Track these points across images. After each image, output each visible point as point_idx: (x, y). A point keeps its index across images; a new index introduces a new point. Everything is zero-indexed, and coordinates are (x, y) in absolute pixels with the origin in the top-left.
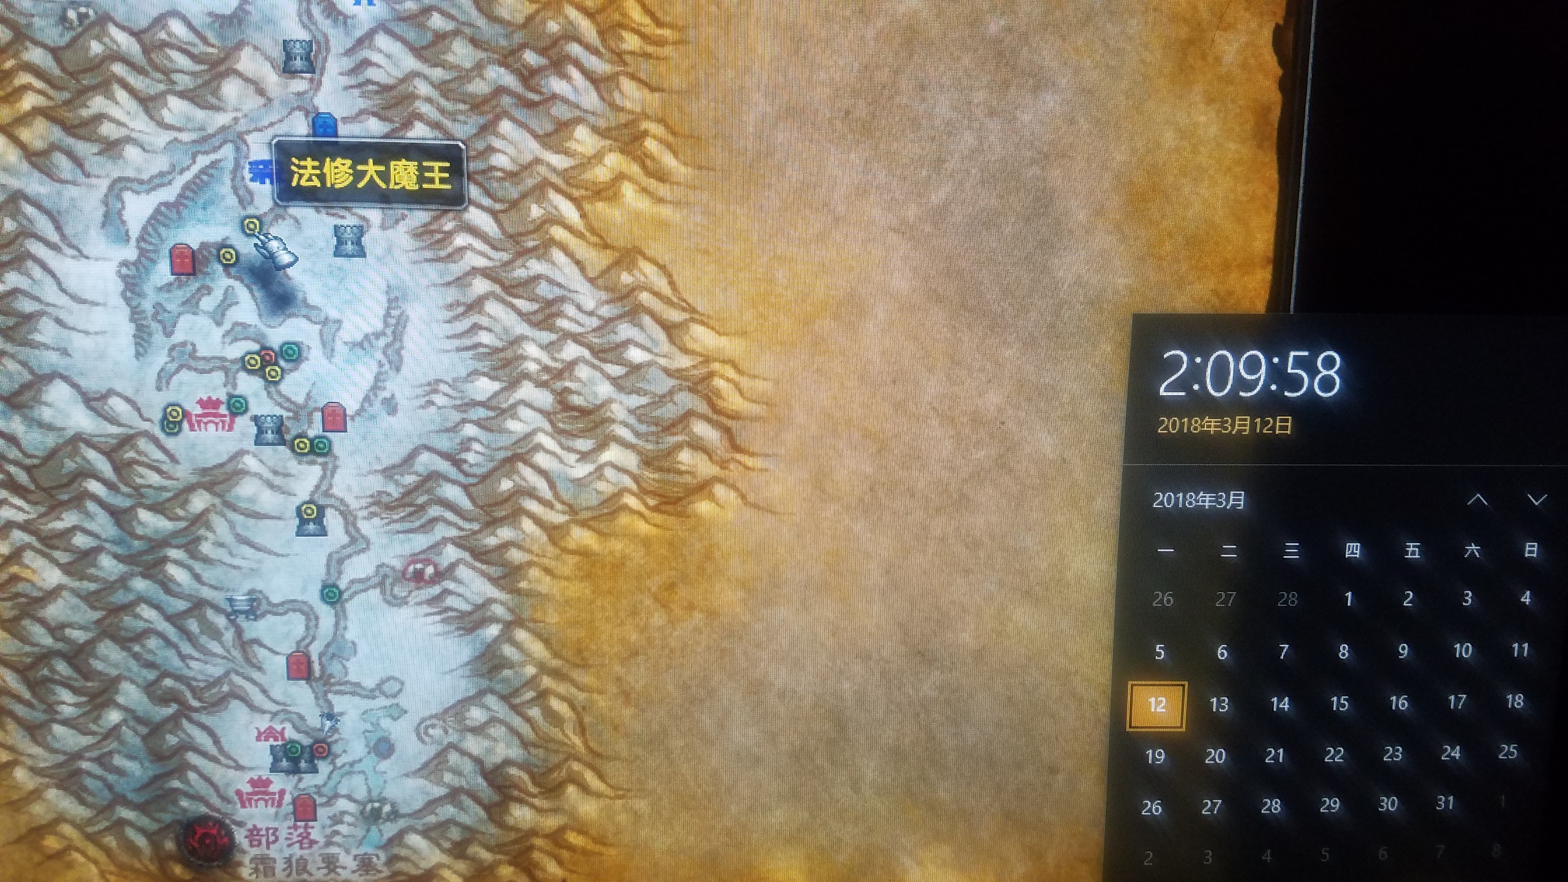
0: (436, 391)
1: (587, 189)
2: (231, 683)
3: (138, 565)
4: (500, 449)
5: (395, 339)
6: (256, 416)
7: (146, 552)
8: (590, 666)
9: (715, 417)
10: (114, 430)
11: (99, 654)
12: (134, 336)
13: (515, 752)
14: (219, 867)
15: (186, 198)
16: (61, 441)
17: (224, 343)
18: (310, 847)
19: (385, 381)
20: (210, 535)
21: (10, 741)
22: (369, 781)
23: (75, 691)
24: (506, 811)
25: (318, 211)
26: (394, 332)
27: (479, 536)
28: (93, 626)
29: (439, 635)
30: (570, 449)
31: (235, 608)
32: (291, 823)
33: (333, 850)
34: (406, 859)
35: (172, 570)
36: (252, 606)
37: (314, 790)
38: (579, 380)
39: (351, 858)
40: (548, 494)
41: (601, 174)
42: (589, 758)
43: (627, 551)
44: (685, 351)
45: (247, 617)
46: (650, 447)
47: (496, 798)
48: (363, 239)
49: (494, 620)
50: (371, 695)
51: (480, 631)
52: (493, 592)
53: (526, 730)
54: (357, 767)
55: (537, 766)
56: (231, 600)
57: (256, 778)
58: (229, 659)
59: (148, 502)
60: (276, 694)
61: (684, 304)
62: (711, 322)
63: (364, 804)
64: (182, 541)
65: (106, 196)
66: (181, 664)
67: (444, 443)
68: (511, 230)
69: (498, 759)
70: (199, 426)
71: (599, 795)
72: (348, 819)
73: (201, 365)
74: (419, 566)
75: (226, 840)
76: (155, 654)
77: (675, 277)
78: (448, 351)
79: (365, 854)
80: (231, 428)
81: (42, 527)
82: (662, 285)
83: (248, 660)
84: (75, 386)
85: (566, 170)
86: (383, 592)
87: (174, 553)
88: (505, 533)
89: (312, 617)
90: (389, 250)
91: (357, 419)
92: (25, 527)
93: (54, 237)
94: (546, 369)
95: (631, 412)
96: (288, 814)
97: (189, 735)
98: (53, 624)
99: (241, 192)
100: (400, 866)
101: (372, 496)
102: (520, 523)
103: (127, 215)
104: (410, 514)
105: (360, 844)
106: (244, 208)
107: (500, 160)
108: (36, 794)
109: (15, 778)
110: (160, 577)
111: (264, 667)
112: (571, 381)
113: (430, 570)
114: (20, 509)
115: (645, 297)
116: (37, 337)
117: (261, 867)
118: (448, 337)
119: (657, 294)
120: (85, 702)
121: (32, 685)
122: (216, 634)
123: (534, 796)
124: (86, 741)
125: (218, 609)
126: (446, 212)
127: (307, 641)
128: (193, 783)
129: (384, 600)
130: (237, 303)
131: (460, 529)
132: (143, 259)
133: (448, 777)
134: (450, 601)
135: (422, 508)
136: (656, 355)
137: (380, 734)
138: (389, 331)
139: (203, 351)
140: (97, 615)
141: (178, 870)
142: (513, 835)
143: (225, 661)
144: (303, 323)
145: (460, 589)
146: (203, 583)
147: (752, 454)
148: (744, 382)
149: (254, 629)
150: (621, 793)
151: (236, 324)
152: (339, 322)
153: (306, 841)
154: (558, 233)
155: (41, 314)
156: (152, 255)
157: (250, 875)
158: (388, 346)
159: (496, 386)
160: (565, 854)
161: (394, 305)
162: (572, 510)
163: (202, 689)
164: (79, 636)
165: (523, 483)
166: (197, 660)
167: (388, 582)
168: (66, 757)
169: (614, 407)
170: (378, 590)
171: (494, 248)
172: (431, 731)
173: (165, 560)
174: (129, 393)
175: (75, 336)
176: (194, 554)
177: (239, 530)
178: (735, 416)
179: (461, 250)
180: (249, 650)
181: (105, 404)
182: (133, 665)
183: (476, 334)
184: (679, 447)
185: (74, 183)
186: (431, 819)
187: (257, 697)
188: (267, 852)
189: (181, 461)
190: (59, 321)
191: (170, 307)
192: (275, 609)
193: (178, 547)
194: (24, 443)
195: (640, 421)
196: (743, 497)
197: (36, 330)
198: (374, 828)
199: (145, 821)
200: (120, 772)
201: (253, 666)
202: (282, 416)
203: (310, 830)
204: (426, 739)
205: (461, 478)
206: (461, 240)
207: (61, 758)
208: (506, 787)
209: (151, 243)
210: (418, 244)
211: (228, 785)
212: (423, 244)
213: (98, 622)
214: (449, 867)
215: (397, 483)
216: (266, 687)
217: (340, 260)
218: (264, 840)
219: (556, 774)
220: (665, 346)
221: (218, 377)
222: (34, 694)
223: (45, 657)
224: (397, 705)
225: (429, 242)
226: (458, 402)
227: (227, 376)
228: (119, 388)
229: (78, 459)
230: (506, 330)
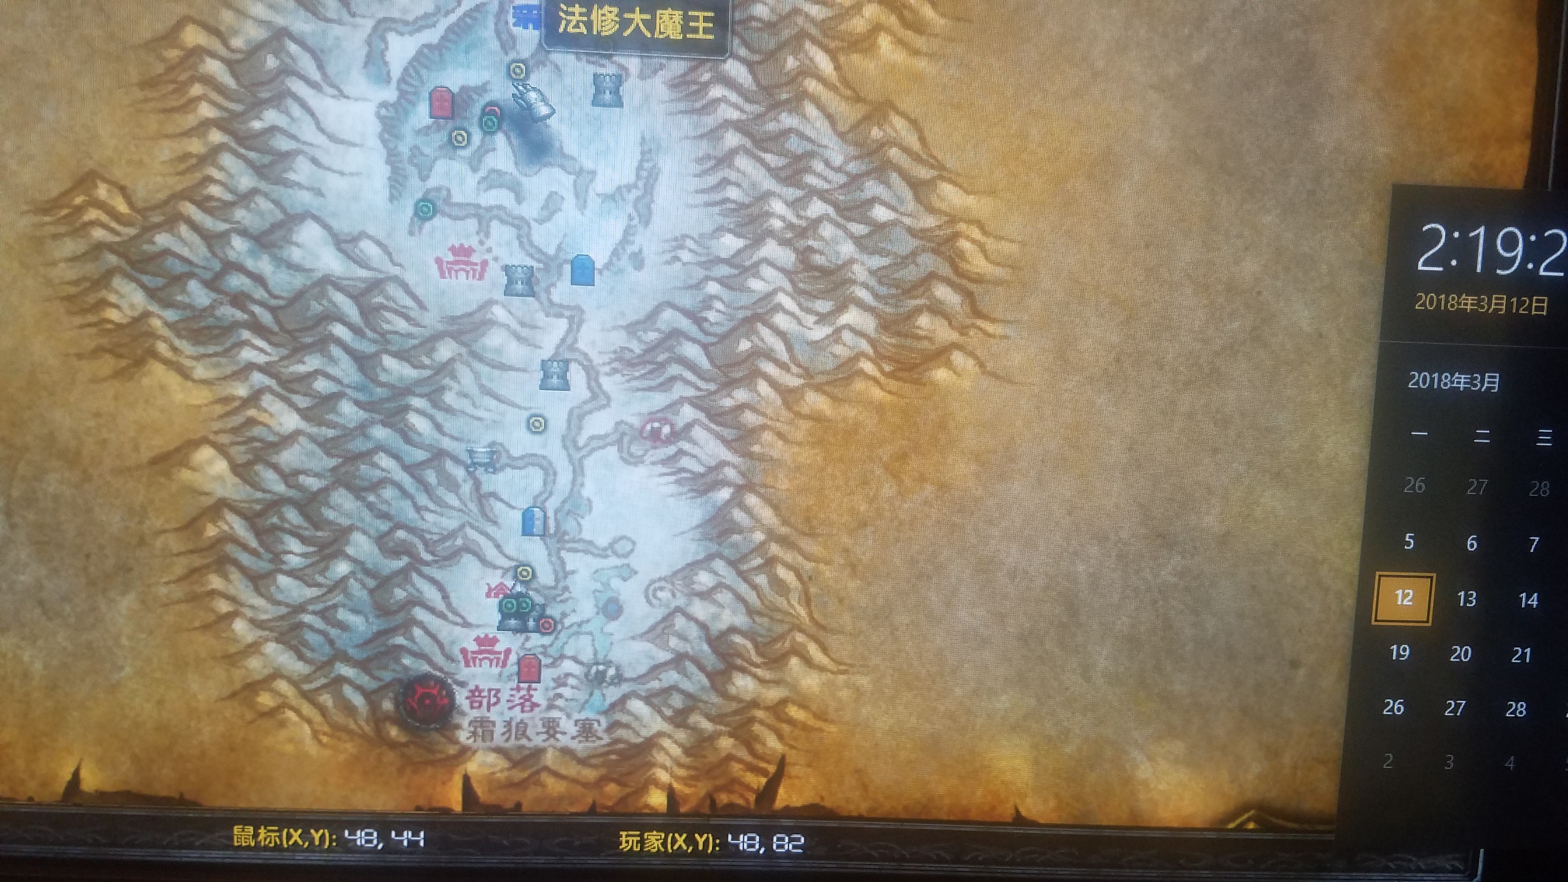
0: (681, 247)
1: (843, 40)
2: (465, 537)
3: (380, 414)
4: (742, 308)
5: (645, 191)
6: (507, 266)
7: (388, 400)
8: (819, 535)
9: (957, 280)
10: (363, 273)
11: (332, 503)
12: (389, 179)
13: (741, 620)
14: (436, 729)
15: (449, 41)
16: (309, 283)
17: (478, 190)
18: (532, 710)
19: (634, 235)
20: (455, 385)
21: (232, 591)
22: (596, 643)
23: (303, 540)
24: (729, 680)
25: (579, 59)
26: (645, 185)
27: (717, 397)
28: (329, 474)
29: (672, 495)
30: (809, 311)
31: (475, 460)
32: (514, 684)
33: (555, 714)
34: (627, 726)
35: (414, 419)
36: (491, 458)
37: (541, 650)
38: (822, 239)
39: (572, 722)
40: (784, 357)
41: (858, 25)
42: (813, 630)
43: (861, 418)
44: (931, 210)
45: (486, 470)
46: (888, 310)
47: (721, 666)
48: (621, 88)
49: (725, 483)
50: (603, 554)
51: (709, 495)
52: (726, 454)
53: (752, 597)
54: (585, 628)
55: (761, 636)
56: (471, 452)
57: (482, 636)
58: (464, 512)
59: (394, 348)
60: (509, 550)
61: (932, 161)
62: (960, 180)
63: (589, 666)
64: (426, 390)
65: (370, 36)
66: (416, 516)
67: (687, 300)
68: (764, 82)
69: (723, 626)
70: (450, 273)
71: (821, 669)
72: (571, 681)
73: (455, 211)
74: (656, 425)
75: (446, 701)
76: (390, 505)
77: (926, 133)
78: (696, 206)
79: (587, 719)
80: (481, 277)
81: (282, 370)
82: (912, 140)
83: (484, 514)
84: (326, 227)
85: (823, 21)
86: (620, 450)
87: (417, 402)
88: (741, 395)
89: (551, 473)
90: (647, 98)
91: (606, 273)
92: (264, 369)
93: (316, 76)
94: (790, 226)
95: (872, 273)
96: (511, 675)
97: (418, 590)
98: (287, 470)
99: (504, 37)
100: (621, 733)
101: (615, 352)
102: (756, 385)
103: (390, 56)
104: (651, 372)
105: (582, 708)
106: (506, 53)
107: (760, 10)
108: (254, 648)
109: (233, 630)
110: (402, 425)
111: (500, 521)
112: (815, 239)
113: (666, 430)
114: (262, 350)
115: (894, 153)
116: (292, 176)
117: (480, 731)
118: (697, 192)
119: (906, 150)
120: (315, 552)
121: (258, 534)
122: (453, 486)
123: (757, 666)
124: (311, 593)
125: (457, 460)
126: (703, 62)
127: (545, 496)
128: (417, 640)
129: (621, 458)
130: (494, 149)
131: (698, 389)
132: (402, 101)
133: (674, 642)
134: (685, 462)
135: (662, 366)
136: (902, 214)
137: (609, 594)
138: (641, 184)
139: (457, 198)
140: (333, 462)
141: (394, 732)
142: (734, 706)
143: (460, 514)
144: (556, 172)
145: (695, 450)
146: (444, 434)
147: (993, 321)
148: (991, 244)
149: (491, 482)
150: (842, 667)
151: (493, 171)
152: (593, 173)
153: (528, 704)
154: (812, 85)
155: (298, 152)
156: (410, 97)
157: (468, 738)
158: (638, 199)
159: (740, 243)
160: (786, 728)
161: (648, 156)
162: (807, 373)
163: (436, 541)
164: (313, 483)
165: (760, 344)
166: (432, 511)
167: (626, 439)
168: (289, 610)
169: (856, 268)
170: (615, 448)
171: (747, 100)
172: (660, 594)
173: (407, 408)
174: (381, 236)
175: (331, 177)
176: (437, 404)
177: (484, 381)
178: (979, 280)
179: (717, 101)
180: (484, 501)
181: (356, 247)
182: (367, 515)
183: (725, 188)
184: (918, 310)
185: (340, 22)
186: (655, 685)
187: (491, 553)
188: (488, 715)
189: (429, 307)
190: (315, 161)
191: (427, 151)
192: (514, 463)
193: (421, 396)
194: (271, 283)
195: (880, 282)
196: (981, 365)
197: (291, 168)
198: (597, 693)
199: (364, 680)
200: (343, 626)
201: (489, 520)
202: (532, 267)
203: (532, 692)
204: (654, 601)
205: (700, 336)
206: (717, 91)
207: (283, 610)
208: (730, 655)
209: (412, 85)
210: (674, 96)
211: (453, 643)
212: (680, 95)
213: (334, 470)
214: (670, 737)
215: (640, 340)
216: (500, 542)
217: (598, 109)
218: (485, 701)
219: (779, 645)
220: (911, 205)
221: (472, 224)
222: (261, 543)
223: (276, 504)
224: (628, 565)
225: (684, 94)
226: (703, 259)
227: (480, 223)
228: (371, 231)
229: (325, 302)
230: (754, 185)
